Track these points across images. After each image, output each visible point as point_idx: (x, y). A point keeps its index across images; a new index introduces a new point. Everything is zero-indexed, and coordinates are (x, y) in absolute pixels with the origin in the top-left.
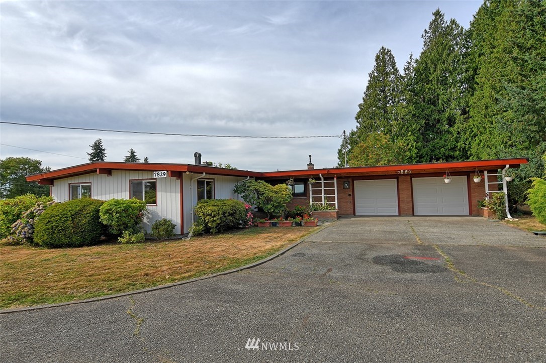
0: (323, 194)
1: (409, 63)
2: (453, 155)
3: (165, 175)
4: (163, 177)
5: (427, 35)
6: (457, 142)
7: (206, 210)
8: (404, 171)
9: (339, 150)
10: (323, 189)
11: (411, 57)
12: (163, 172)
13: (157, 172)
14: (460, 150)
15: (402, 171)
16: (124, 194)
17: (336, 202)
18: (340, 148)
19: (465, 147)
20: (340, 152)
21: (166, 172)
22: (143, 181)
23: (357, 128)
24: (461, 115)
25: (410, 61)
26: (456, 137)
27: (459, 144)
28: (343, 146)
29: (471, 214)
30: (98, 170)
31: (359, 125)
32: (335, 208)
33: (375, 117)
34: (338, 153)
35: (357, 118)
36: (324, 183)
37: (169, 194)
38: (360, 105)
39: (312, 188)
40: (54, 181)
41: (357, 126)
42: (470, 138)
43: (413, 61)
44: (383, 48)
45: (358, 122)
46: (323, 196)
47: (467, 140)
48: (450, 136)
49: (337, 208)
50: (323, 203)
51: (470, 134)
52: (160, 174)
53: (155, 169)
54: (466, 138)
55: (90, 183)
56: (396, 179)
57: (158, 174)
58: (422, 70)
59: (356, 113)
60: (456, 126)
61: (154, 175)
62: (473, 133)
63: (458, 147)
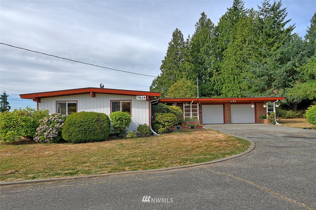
0: (191, 112)
1: (188, 40)
2: (212, 93)
3: (145, 98)
4: (143, 99)
5: (198, 25)
6: (213, 86)
7: (165, 119)
8: (234, 101)
9: (150, 87)
10: (191, 109)
11: (189, 36)
12: (143, 96)
13: (139, 96)
14: (215, 91)
15: (233, 101)
16: (105, 109)
17: (198, 116)
18: (151, 85)
19: (217, 89)
20: (151, 88)
21: (145, 96)
22: (121, 101)
23: (161, 74)
24: (216, 72)
25: (188, 39)
26: (213, 84)
27: (215, 87)
28: (152, 84)
29: (256, 122)
30: (91, 93)
31: (162, 73)
32: (197, 119)
33: (173, 69)
34: (150, 88)
35: (161, 69)
36: (192, 106)
37: (140, 110)
38: (163, 61)
39: (192, 108)
40: (41, 99)
41: (161, 73)
42: (220, 85)
43: (190, 39)
44: (177, 29)
45: (162, 71)
46: (191, 113)
47: (218, 86)
48: (210, 83)
49: (198, 119)
50: (191, 116)
51: (220, 82)
52: (141, 98)
53: (137, 95)
54: (218, 84)
55: (77, 101)
56: (223, 105)
57: (140, 98)
58: (196, 45)
59: (161, 66)
60: (213, 78)
61: (137, 98)
62: (221, 82)
63: (214, 89)
